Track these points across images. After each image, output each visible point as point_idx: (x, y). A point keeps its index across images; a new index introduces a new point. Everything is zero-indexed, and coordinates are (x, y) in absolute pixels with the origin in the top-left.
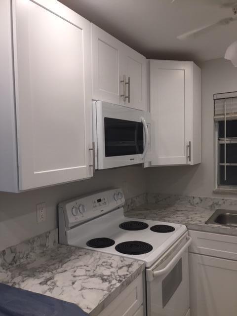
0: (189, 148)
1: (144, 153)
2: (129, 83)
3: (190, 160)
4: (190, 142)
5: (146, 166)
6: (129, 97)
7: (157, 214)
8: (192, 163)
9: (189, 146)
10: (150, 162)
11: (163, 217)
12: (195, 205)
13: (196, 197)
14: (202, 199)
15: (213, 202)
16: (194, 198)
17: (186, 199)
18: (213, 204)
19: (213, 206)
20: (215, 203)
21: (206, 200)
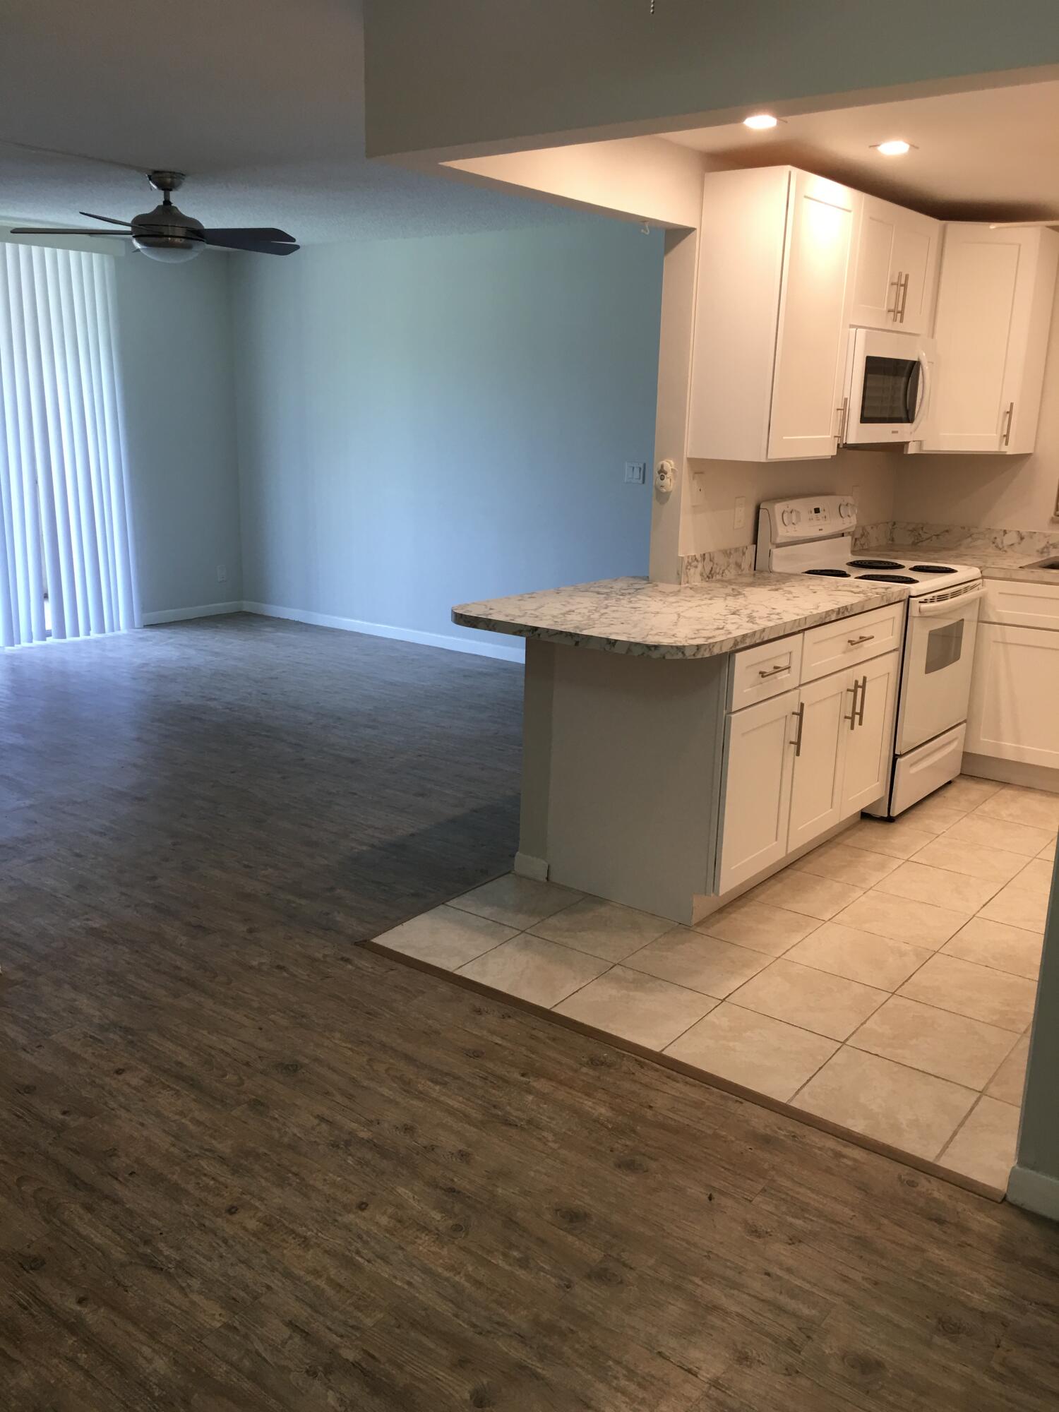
0: (1008, 415)
1: (916, 421)
2: (905, 286)
3: (1007, 444)
4: (1012, 404)
5: (912, 450)
6: (902, 312)
7: (917, 554)
8: (1010, 450)
9: (1010, 413)
10: (921, 442)
12: (1005, 548)
13: (1010, 531)
14: (1024, 534)
15: (1048, 542)
16: (1005, 532)
17: (987, 536)
18: (1048, 545)
19: (1045, 550)
20: (1051, 545)
21: (1031, 537)
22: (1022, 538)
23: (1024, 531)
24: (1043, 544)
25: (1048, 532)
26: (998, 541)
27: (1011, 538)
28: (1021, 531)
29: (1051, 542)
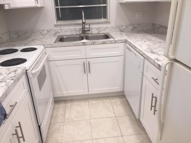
7: (21, 43)
8: (39, 5)
11: (27, 44)
12: (45, 35)
13: (45, 30)
14: (48, 30)
16: (43, 30)
17: (38, 32)
21: (51, 31)
22: (48, 32)
24: (54, 33)
25: (55, 29)
26: (42, 33)
27: (45, 32)
28: (47, 29)
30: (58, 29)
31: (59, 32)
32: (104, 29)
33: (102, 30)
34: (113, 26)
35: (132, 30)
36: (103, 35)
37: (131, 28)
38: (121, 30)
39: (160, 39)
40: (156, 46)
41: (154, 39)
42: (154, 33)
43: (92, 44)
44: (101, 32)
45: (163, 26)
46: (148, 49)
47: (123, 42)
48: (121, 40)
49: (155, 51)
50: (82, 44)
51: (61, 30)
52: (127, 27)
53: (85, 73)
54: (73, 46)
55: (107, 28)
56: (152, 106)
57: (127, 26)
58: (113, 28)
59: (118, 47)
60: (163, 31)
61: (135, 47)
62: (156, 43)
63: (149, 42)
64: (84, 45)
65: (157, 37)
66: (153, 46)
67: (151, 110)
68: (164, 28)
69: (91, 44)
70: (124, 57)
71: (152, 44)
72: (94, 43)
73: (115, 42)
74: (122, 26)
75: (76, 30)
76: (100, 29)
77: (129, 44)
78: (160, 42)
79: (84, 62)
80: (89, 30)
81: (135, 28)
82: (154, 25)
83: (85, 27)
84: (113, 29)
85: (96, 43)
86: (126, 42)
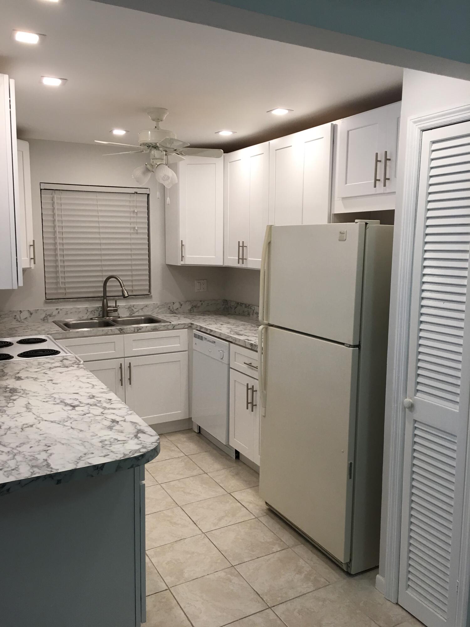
4: (34, 241)
12: (23, 321)
13: (24, 311)
15: (46, 314)
16: (21, 311)
17: (10, 315)
18: (46, 316)
19: (45, 318)
20: (48, 315)
21: (36, 313)
22: (31, 314)
23: (31, 310)
24: (43, 316)
25: (45, 309)
26: (18, 317)
27: (25, 314)
28: (29, 310)
29: (47, 314)
30: (52, 308)
31: (54, 314)
32: (142, 309)
33: (137, 310)
34: (157, 304)
35: (191, 310)
36: (143, 318)
37: (189, 307)
38: (171, 311)
39: (242, 321)
40: (241, 328)
41: (234, 322)
42: (229, 314)
43: (136, 331)
44: (136, 314)
45: (242, 304)
46: (231, 331)
47: (187, 326)
48: (182, 324)
49: (241, 333)
50: (119, 332)
51: (57, 311)
52: (181, 305)
53: (122, 385)
54: (103, 335)
55: (146, 306)
56: (248, 403)
57: (182, 303)
58: (158, 307)
59: (179, 336)
60: (243, 311)
61: (211, 331)
62: (238, 326)
63: (228, 325)
64: (121, 333)
65: (236, 319)
66: (236, 328)
67: (247, 408)
68: (244, 306)
69: (134, 332)
70: (188, 353)
71: (234, 326)
72: (138, 330)
73: (174, 328)
74: (172, 304)
75: (88, 310)
76: (133, 309)
77: (197, 330)
78: (244, 325)
79: (121, 364)
80: (116, 310)
81: (195, 307)
82: (225, 301)
83: (109, 305)
84: (158, 309)
85: (143, 330)
86: (190, 326)
